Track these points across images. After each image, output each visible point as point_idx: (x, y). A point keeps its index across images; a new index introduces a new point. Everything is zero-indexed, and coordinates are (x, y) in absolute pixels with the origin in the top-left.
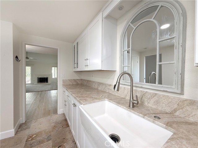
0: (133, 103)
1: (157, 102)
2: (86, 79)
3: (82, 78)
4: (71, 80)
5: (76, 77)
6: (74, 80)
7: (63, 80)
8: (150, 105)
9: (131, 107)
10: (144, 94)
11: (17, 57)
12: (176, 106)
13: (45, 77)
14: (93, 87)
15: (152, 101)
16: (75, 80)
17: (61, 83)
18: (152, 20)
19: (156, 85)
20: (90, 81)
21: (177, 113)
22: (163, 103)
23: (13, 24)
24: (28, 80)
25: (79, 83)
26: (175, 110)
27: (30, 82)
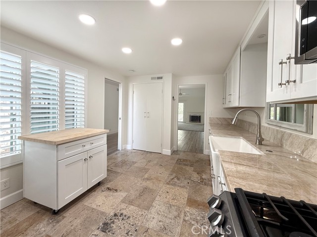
1: (291, 144)
4: (220, 118)
7: (210, 118)
8: (287, 147)
9: (257, 144)
11: (173, 97)
12: (303, 147)
13: (198, 115)
16: (225, 119)
17: (208, 121)
19: (292, 124)
20: (243, 120)
21: (304, 154)
22: (296, 144)
23: (172, 74)
24: (181, 118)
26: (303, 152)
27: (182, 121)
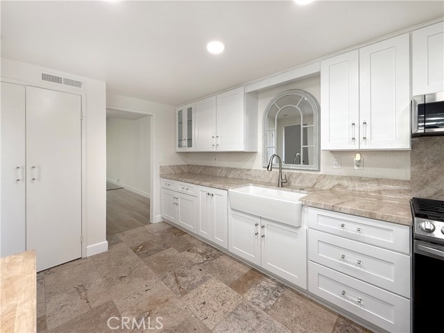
0: (282, 183)
1: (302, 181)
2: (199, 164)
3: (189, 163)
4: (173, 166)
5: (181, 162)
6: (177, 166)
7: (161, 167)
8: (296, 184)
9: (280, 186)
10: (291, 175)
12: (315, 181)
14: (218, 175)
15: (298, 180)
16: (179, 167)
18: (296, 107)
19: (302, 166)
20: (211, 167)
21: (316, 186)
22: (306, 180)
25: (185, 171)
26: (315, 185)
